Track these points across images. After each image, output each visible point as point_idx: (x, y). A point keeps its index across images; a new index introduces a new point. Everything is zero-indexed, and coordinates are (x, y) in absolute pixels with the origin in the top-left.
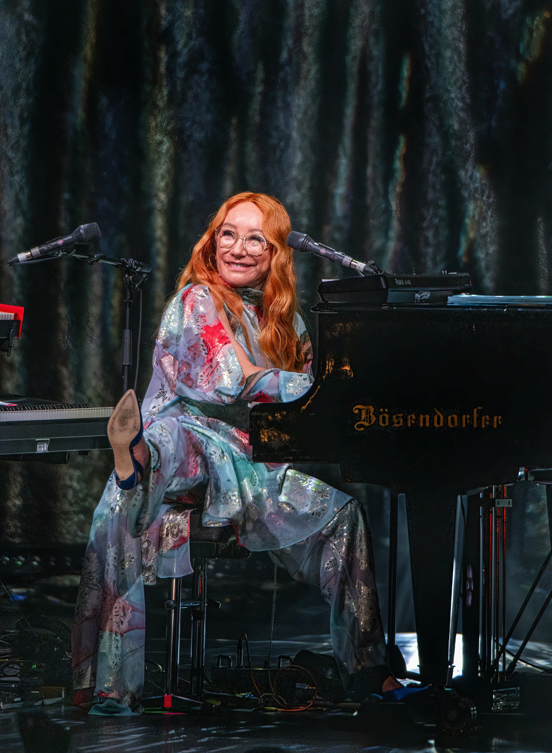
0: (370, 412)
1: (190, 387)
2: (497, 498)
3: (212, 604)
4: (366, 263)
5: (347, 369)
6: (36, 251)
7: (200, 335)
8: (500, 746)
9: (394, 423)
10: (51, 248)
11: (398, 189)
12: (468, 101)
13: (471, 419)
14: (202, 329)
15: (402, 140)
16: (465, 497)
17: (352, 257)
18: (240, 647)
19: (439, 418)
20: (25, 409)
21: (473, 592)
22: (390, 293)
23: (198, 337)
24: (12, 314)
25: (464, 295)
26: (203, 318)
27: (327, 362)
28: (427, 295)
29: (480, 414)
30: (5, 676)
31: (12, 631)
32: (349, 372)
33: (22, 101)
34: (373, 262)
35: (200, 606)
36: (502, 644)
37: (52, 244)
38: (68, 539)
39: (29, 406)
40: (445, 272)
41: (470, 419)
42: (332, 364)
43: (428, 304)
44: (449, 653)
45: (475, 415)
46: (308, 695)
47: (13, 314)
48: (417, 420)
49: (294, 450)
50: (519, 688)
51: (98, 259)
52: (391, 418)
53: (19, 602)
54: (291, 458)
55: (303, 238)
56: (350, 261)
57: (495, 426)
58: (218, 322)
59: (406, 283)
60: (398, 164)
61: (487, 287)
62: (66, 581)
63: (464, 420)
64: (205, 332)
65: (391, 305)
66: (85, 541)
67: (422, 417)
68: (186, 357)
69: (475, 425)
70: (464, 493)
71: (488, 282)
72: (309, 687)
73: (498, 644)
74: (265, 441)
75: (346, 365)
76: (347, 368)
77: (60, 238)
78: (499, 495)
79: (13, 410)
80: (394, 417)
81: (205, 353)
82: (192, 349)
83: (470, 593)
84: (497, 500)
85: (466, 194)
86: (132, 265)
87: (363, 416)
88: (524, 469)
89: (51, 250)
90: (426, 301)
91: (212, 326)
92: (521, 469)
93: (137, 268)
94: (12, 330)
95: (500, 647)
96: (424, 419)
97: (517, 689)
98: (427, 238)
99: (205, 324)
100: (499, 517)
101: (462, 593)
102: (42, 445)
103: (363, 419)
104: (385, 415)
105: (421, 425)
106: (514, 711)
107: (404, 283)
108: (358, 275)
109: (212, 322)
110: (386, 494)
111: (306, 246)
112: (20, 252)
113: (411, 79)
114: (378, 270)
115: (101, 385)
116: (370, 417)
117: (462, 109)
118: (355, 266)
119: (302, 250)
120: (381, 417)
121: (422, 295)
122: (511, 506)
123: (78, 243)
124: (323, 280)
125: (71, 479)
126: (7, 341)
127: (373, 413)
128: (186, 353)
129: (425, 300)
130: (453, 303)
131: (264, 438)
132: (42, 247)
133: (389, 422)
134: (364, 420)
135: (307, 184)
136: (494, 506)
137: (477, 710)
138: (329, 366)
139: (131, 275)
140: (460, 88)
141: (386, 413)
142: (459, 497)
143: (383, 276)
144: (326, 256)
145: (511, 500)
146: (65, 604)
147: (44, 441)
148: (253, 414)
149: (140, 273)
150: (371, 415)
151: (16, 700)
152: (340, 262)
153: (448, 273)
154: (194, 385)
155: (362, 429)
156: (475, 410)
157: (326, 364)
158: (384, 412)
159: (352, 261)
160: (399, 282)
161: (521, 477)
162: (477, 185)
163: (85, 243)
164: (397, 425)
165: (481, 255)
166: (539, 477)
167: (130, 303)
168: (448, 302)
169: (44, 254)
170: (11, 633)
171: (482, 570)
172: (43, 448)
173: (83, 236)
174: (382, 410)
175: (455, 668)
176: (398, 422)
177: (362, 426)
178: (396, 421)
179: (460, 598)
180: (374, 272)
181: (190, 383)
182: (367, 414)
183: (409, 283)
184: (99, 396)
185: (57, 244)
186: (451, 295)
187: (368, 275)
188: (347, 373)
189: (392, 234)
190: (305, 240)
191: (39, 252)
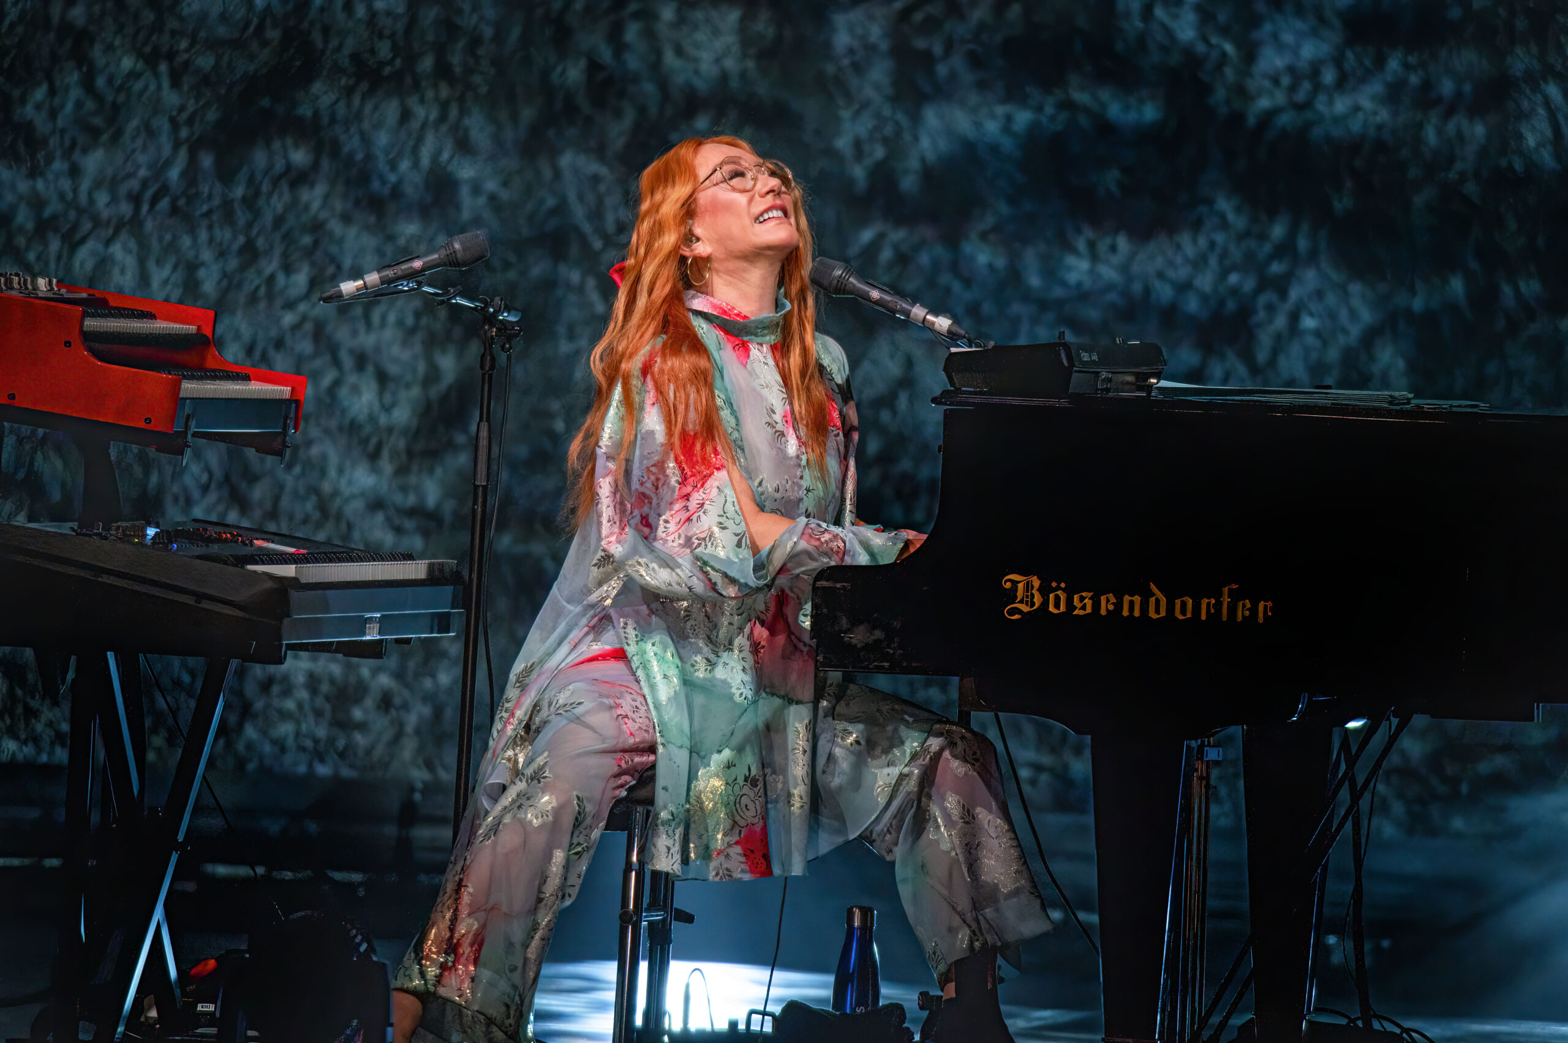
0: (1032, 587)
1: (646, 537)
6: (373, 278)
9: (1075, 608)
10: (400, 273)
17: (924, 307)
19: (1158, 601)
23: (663, 448)
29: (1235, 596)
35: (664, 920)
37: (403, 267)
41: (1214, 606)
45: (1226, 600)
47: (286, 389)
48: (1119, 606)
49: (891, 651)
52: (1070, 600)
55: (839, 270)
56: (923, 315)
57: (1261, 620)
63: (1204, 607)
67: (1127, 599)
68: (642, 484)
69: (1225, 618)
80: (1077, 597)
81: (678, 482)
82: (653, 469)
84: (1206, 749)
87: (1020, 594)
89: (398, 277)
96: (1132, 603)
103: (1018, 599)
104: (1060, 593)
105: (1125, 613)
107: (1091, 357)
111: (846, 285)
112: (344, 279)
116: (1033, 596)
118: (933, 323)
120: (1051, 596)
122: (1220, 759)
126: (282, 436)
127: (1037, 590)
132: (385, 271)
133: (1067, 607)
134: (1021, 601)
136: (1202, 759)
141: (1063, 589)
144: (879, 303)
150: (1035, 591)
154: (653, 536)
155: (1016, 617)
156: (1226, 590)
158: (1058, 588)
159: (928, 314)
160: (1085, 357)
164: (1082, 613)
167: (490, 375)
173: (459, 255)
174: (1054, 584)
176: (1083, 604)
177: (1019, 611)
178: (1086, 601)
181: (646, 530)
182: (1027, 592)
183: (1095, 357)
185: (412, 268)
190: (844, 275)
191: (378, 281)
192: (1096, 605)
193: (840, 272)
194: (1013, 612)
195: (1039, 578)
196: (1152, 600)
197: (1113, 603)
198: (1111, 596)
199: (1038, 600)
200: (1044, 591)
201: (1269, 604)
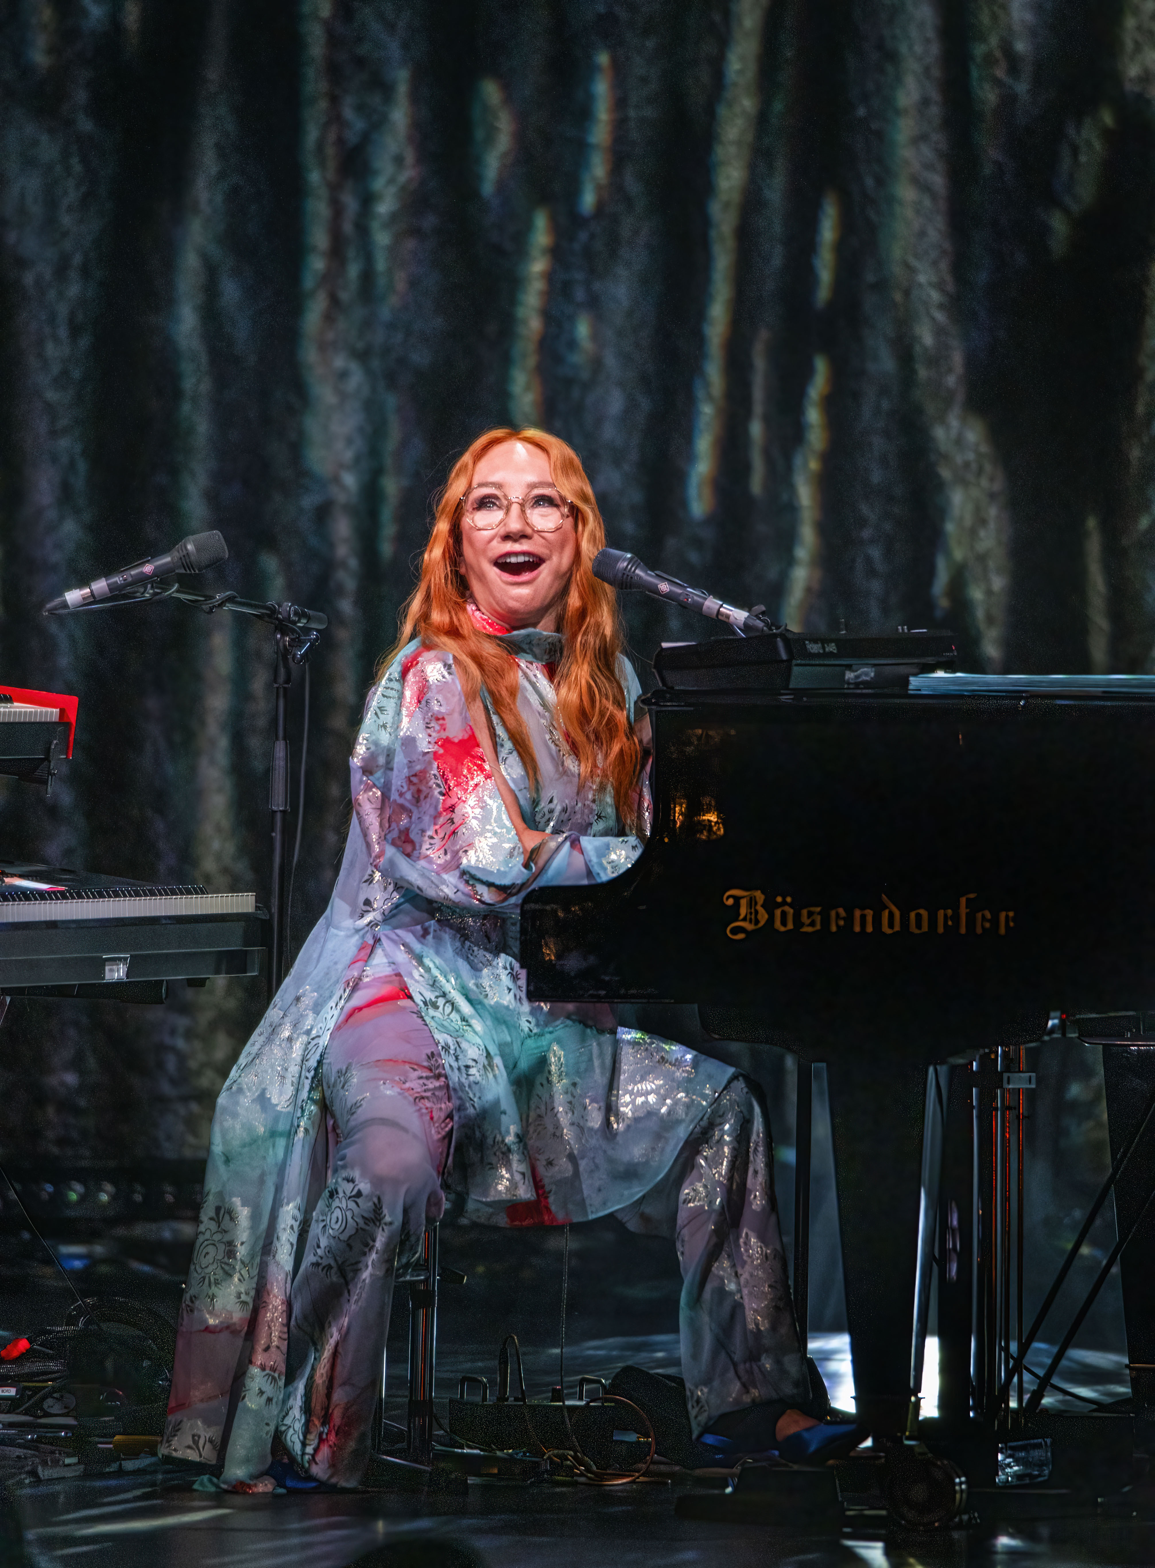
0: (756, 903)
1: (408, 855)
2: (1006, 1072)
3: (450, 1277)
4: (749, 611)
5: (712, 819)
6: (100, 585)
7: (431, 756)
8: (1011, 1552)
9: (803, 925)
10: (130, 579)
11: (814, 465)
12: (950, 287)
13: (956, 918)
14: (436, 743)
15: (821, 367)
16: (943, 1070)
17: (721, 599)
18: (504, 1362)
19: (891, 915)
20: (80, 897)
21: (960, 1256)
22: (796, 670)
23: (427, 758)
24: (54, 710)
25: (940, 674)
26: (441, 722)
27: (672, 806)
28: (867, 673)
29: (974, 907)
30: (47, 1415)
31: (59, 1329)
32: (715, 825)
33: (74, 290)
34: (763, 608)
35: (426, 1280)
36: (1015, 1355)
37: (133, 573)
38: (169, 1151)
39: (90, 890)
40: (903, 629)
41: (952, 918)
42: (681, 810)
43: (870, 691)
44: (912, 1373)
45: (963, 911)
46: (637, 1453)
47: (56, 711)
48: (850, 919)
49: (607, 978)
50: (1048, 1441)
51: (222, 603)
52: (797, 917)
53: (74, 1273)
54: (603, 993)
55: (624, 560)
56: (717, 607)
57: (1002, 930)
58: (470, 733)
59: (827, 650)
60: (813, 416)
61: (989, 659)
62: (166, 1232)
63: (941, 920)
64: (441, 751)
65: (798, 693)
66: (201, 1154)
67: (857, 913)
68: (401, 795)
69: (963, 930)
70: (943, 1063)
71: (991, 650)
72: (638, 1438)
73: (1008, 1356)
74: (550, 960)
75: (708, 812)
76: (713, 817)
77: (148, 561)
78: (1011, 1064)
79: (58, 899)
80: (805, 912)
81: (441, 794)
82: (414, 780)
83: (954, 1257)
84: (1005, 1075)
85: (945, 473)
86: (290, 615)
87: (743, 911)
88: (1058, 1014)
89: (130, 584)
90: (867, 684)
91: (456, 740)
92: (1052, 1014)
93: (299, 621)
94: (55, 742)
95: (1011, 1363)
96: (863, 918)
97: (1046, 1443)
98: (868, 560)
99: (444, 735)
100: (1009, 1108)
101: (937, 1256)
102: (115, 967)
103: (742, 917)
104: (787, 908)
105: (857, 929)
106: (1041, 1485)
107: (824, 648)
108: (734, 633)
109: (456, 732)
110: (790, 1062)
111: (631, 578)
112: (69, 588)
113: (840, 247)
114: (772, 624)
115: (230, 848)
116: (757, 912)
117: (941, 306)
118: (728, 616)
119: (622, 584)
120: (778, 912)
121: (859, 672)
122: (1033, 1086)
123: (183, 571)
124: (665, 645)
125: (173, 1032)
126: (46, 763)
127: (762, 906)
128: (402, 786)
129: (863, 682)
130: (920, 690)
131: (548, 954)
132: (113, 578)
133: (794, 924)
134: (744, 919)
135: (634, 456)
136: (1001, 1087)
137: (965, 1483)
138: (678, 812)
139: (288, 635)
140: (935, 263)
141: (790, 905)
142: (931, 1069)
143: (782, 635)
144: (669, 596)
145: (1033, 1074)
146: (166, 1276)
147: (120, 959)
148: (528, 907)
149: (307, 630)
150: (759, 908)
151: (68, 1461)
152: (698, 608)
153: (909, 629)
154: (416, 853)
155: (741, 936)
156: (963, 900)
157: (670, 809)
158: (784, 903)
159: (721, 606)
160: (814, 648)
161: (1053, 1030)
162: (971, 456)
163: (197, 572)
164: (810, 929)
165: (977, 594)
166: (1087, 1031)
167: (285, 688)
168: (911, 687)
169: (116, 593)
170: (58, 1332)
171: (977, 1211)
172: (117, 973)
173: (193, 558)
174: (779, 899)
175: (922, 1400)
176: (811, 923)
177: (742, 930)
178: (807, 921)
179: (934, 1264)
180: (765, 628)
181: (409, 848)
182: (751, 908)
183: (832, 648)
184: (225, 871)
185: (142, 573)
186: (915, 675)
187: (752, 634)
188: (711, 827)
189: (802, 553)
190: (629, 567)
191: (107, 589)
192: (826, 922)
193: (625, 564)
194: (735, 931)
195: (763, 893)
196: (886, 913)
197: (844, 919)
198: (841, 911)
199: (763, 917)
200: (770, 906)
201: (1011, 914)
